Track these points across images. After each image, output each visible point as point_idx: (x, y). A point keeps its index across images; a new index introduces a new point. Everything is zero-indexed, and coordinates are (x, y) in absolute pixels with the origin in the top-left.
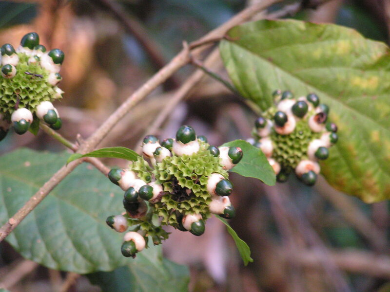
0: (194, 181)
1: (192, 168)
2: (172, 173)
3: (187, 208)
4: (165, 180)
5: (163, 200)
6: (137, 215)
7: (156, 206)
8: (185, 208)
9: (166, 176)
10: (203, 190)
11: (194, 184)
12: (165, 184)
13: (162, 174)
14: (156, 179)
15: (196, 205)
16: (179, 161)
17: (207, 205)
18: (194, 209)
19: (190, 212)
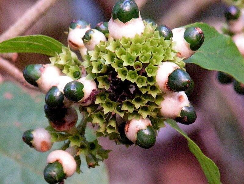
0: (139, 73)
1: (135, 55)
2: (108, 63)
3: (131, 111)
4: (99, 72)
5: (97, 102)
6: (63, 126)
7: (89, 110)
8: (127, 111)
9: (100, 67)
10: (151, 84)
11: (138, 76)
12: (99, 79)
13: (94, 64)
14: (87, 74)
15: (142, 105)
16: (118, 46)
17: (158, 106)
18: (139, 112)
19: (135, 116)
